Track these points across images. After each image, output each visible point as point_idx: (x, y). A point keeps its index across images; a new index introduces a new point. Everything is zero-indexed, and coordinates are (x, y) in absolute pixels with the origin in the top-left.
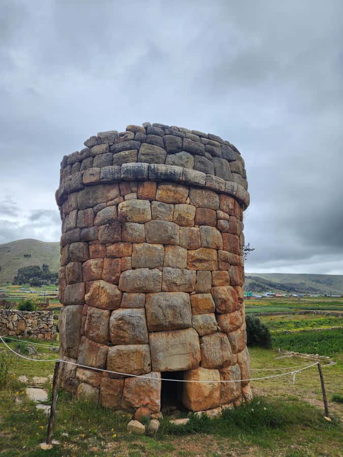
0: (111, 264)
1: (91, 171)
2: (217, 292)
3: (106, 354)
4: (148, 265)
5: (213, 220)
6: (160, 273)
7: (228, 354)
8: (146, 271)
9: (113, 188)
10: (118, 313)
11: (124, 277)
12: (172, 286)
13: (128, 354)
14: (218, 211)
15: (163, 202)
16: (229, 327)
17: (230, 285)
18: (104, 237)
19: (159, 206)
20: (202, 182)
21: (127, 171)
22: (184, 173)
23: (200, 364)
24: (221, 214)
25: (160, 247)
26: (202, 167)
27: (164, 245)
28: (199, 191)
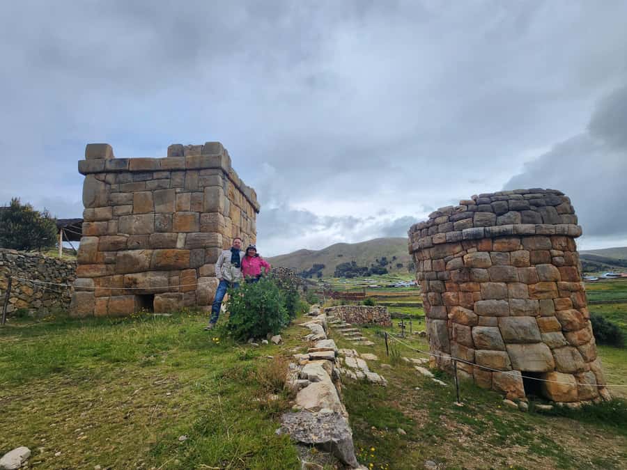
0: (465, 296)
1: (438, 235)
2: (561, 315)
3: (474, 354)
4: (495, 297)
5: (548, 259)
6: (507, 303)
7: (581, 363)
8: (495, 302)
9: (457, 246)
10: (477, 329)
11: (478, 306)
12: (519, 312)
13: (492, 357)
14: (552, 251)
15: (500, 252)
16: (578, 342)
17: (574, 308)
18: (457, 278)
19: (497, 255)
20: (533, 231)
21: (468, 235)
22: (514, 229)
23: (555, 369)
24: (555, 252)
25: (503, 284)
26: (530, 219)
27: (506, 282)
28: (531, 238)
